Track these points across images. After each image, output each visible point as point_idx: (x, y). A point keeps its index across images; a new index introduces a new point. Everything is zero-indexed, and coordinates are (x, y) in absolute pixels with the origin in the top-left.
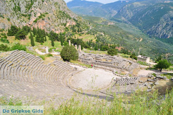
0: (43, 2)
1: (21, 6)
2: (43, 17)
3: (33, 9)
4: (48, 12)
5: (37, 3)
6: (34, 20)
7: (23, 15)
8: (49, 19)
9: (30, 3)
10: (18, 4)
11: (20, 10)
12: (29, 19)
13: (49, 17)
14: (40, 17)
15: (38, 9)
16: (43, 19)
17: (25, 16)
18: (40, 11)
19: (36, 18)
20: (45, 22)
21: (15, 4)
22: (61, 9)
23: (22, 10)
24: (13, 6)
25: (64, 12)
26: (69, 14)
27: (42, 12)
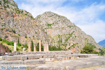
0: (76, 37)
1: (62, 40)
2: (74, 46)
3: (69, 41)
4: (78, 43)
5: (72, 38)
6: (68, 48)
7: (63, 45)
8: (78, 47)
9: (68, 38)
10: (61, 39)
11: (61, 42)
12: (66, 47)
13: (79, 46)
14: (72, 46)
15: (72, 41)
16: (74, 47)
17: (64, 45)
18: (73, 42)
19: (70, 46)
20: (75, 49)
21: (60, 39)
22: (89, 42)
23: (63, 42)
24: (59, 40)
25: (91, 44)
26: (95, 45)
27: (74, 43)
